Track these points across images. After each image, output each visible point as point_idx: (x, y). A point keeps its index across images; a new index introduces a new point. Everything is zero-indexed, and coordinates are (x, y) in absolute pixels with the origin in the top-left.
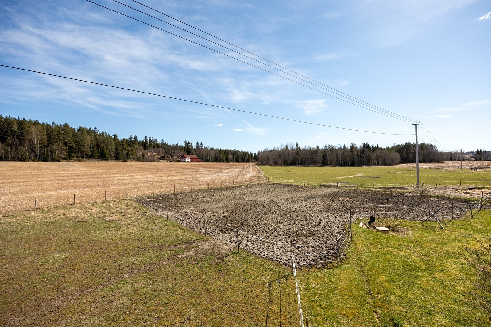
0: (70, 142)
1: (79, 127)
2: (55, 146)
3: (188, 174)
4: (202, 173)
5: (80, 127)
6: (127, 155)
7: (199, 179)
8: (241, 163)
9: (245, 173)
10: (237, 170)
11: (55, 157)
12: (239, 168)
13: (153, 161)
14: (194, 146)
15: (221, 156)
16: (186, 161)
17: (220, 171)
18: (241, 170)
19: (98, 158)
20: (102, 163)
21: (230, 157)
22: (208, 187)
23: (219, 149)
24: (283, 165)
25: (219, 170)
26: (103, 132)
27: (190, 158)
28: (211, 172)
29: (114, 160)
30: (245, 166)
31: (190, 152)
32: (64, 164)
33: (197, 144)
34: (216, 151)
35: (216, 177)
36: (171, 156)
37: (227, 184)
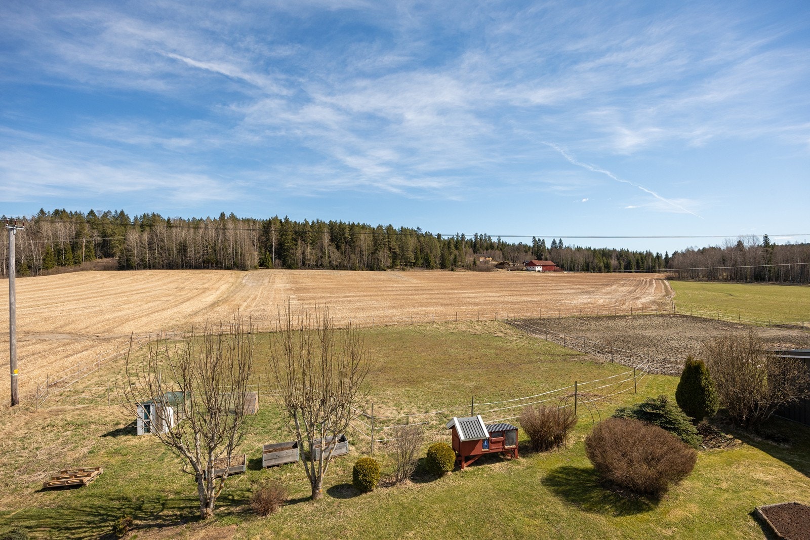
0: (394, 247)
1: (400, 228)
2: (381, 252)
3: (544, 292)
4: (565, 291)
5: (402, 227)
6: (455, 262)
7: (563, 301)
8: (635, 274)
9: (638, 295)
10: (624, 289)
11: (381, 265)
12: (630, 285)
13: (487, 270)
14: (548, 245)
15: (596, 261)
16: (535, 271)
17: (594, 289)
18: (632, 288)
19: (422, 267)
20: (427, 273)
21: (614, 262)
22: (580, 315)
23: (592, 249)
24: (729, 281)
25: (592, 288)
26: (426, 232)
27: (542, 266)
28: (579, 291)
29: (440, 268)
30: (643, 281)
31: (542, 255)
32: (389, 274)
33: (554, 242)
34: (586, 252)
35: (589, 300)
36: (514, 262)
37: (605, 313)
